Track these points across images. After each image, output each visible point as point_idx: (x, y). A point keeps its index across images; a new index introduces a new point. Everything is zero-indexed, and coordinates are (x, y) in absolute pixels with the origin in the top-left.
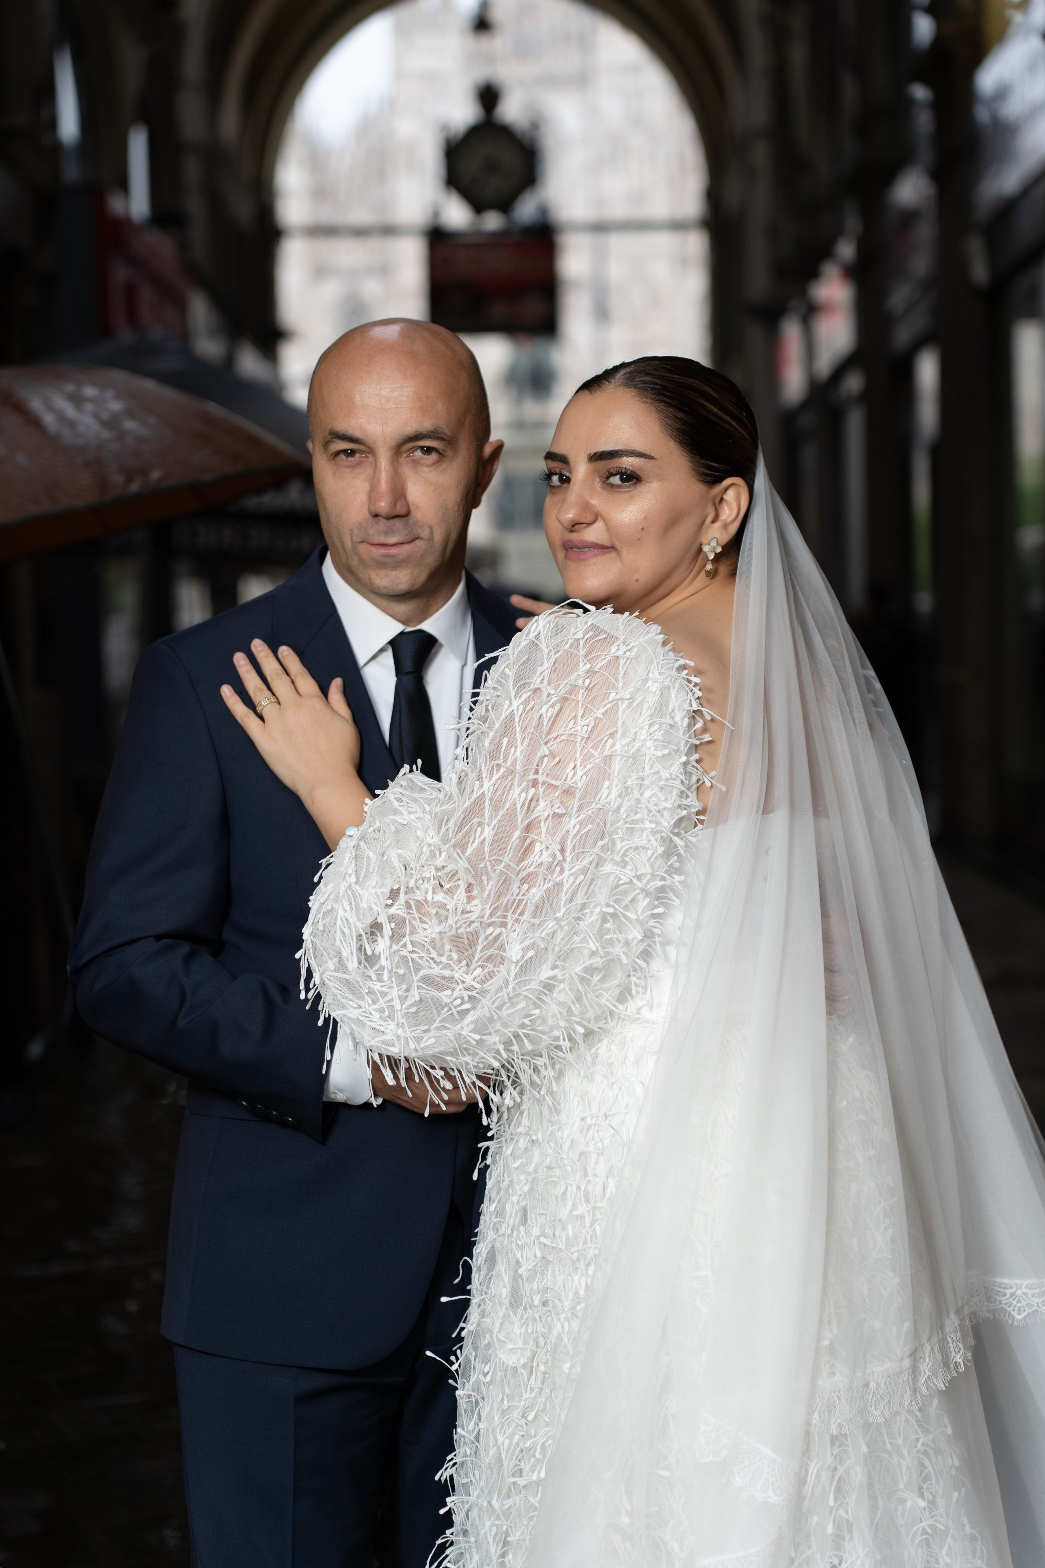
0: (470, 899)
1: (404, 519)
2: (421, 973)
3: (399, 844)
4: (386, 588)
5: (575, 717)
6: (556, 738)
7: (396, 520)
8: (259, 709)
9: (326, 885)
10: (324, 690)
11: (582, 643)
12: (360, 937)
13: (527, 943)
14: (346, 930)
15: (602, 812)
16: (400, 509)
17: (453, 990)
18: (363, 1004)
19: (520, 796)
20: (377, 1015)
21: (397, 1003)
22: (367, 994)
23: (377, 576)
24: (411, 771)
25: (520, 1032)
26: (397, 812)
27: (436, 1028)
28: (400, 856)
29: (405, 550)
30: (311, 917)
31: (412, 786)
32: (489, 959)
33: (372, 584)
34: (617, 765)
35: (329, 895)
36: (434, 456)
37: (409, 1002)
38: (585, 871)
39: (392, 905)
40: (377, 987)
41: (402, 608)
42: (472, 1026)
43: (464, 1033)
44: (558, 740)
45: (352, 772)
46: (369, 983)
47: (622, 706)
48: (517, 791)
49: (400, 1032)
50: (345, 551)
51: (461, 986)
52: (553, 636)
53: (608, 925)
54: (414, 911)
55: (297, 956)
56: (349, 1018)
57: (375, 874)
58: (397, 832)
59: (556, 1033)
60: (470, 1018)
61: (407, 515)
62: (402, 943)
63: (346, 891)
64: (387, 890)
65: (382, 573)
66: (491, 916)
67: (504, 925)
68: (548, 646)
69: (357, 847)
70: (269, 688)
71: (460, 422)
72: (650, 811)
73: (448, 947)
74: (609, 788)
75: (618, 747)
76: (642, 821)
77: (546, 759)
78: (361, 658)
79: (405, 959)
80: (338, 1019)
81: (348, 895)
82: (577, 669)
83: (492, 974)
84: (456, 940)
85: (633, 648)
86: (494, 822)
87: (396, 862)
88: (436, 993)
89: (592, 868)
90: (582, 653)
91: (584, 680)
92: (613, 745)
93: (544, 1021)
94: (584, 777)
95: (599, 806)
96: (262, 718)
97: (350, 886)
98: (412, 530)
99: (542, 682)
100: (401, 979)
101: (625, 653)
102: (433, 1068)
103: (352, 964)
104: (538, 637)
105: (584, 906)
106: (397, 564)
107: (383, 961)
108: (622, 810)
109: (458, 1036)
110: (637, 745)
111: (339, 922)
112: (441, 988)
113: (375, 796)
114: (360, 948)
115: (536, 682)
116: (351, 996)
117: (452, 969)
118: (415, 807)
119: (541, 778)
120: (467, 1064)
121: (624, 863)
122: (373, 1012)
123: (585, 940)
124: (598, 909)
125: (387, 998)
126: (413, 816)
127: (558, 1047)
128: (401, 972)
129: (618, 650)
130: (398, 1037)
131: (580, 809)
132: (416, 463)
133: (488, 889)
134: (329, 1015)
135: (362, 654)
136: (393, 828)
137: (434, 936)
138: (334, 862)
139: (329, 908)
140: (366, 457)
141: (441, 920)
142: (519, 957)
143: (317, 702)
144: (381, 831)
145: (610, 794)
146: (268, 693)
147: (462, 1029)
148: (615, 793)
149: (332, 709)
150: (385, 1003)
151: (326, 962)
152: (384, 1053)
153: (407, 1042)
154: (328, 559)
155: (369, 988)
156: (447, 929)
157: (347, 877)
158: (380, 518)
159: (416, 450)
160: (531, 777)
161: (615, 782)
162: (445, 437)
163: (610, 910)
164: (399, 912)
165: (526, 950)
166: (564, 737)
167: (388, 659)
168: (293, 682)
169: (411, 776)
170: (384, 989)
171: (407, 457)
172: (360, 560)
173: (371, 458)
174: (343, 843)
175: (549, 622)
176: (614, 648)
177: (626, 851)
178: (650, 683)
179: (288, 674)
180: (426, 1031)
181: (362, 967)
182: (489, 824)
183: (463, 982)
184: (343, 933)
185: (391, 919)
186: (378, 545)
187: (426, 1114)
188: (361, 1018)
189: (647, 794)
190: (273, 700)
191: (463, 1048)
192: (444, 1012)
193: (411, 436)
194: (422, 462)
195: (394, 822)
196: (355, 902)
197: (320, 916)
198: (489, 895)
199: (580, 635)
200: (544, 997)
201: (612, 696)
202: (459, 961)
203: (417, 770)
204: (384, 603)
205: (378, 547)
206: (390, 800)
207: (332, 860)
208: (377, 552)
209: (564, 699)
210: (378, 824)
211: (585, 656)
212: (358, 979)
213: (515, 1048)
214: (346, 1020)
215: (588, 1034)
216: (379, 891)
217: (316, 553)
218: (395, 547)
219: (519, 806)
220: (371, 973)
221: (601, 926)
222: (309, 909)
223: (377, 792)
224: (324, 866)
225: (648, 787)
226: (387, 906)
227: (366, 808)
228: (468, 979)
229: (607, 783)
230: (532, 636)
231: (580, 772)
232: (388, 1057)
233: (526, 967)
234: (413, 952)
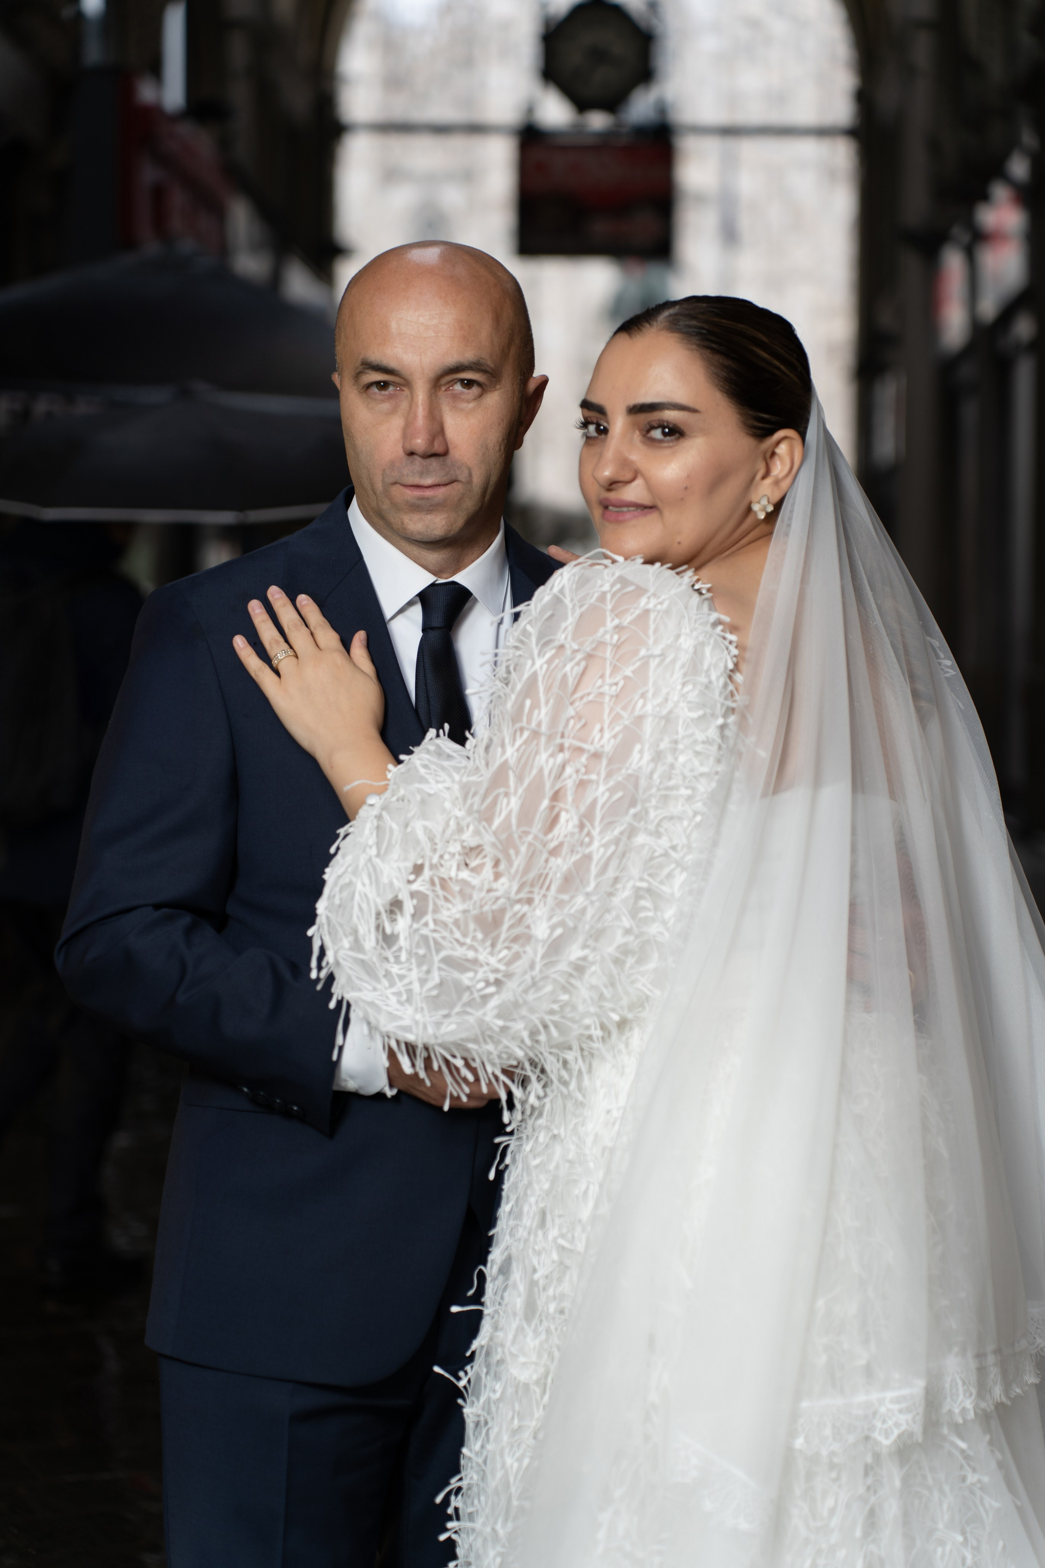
0: (497, 876)
1: (441, 458)
2: (443, 954)
3: (424, 816)
4: (420, 533)
5: (602, 676)
6: (582, 698)
7: (433, 459)
8: (275, 662)
9: (344, 856)
10: (346, 644)
11: (609, 596)
12: (378, 914)
13: (555, 920)
14: (365, 906)
15: (634, 779)
16: (438, 447)
17: (476, 972)
18: (379, 986)
19: (547, 761)
20: (393, 1000)
21: (416, 987)
22: (385, 976)
23: (411, 520)
24: (438, 736)
25: (548, 1018)
26: (423, 780)
27: (458, 1014)
28: (425, 828)
29: (441, 492)
30: (327, 891)
31: (439, 753)
32: (515, 939)
33: (405, 529)
34: (648, 727)
35: (347, 868)
36: (475, 390)
37: (430, 984)
38: (617, 841)
39: (414, 881)
40: (395, 969)
41: (434, 557)
42: (495, 1012)
43: (488, 1018)
44: (585, 700)
45: (375, 734)
46: (388, 966)
47: (653, 663)
48: (543, 756)
49: (418, 1017)
50: (375, 493)
51: (486, 968)
52: (577, 589)
53: (643, 903)
54: (438, 888)
55: (310, 933)
56: (364, 1001)
57: (398, 847)
58: (423, 802)
59: (587, 1021)
60: (494, 1002)
61: (446, 453)
62: (423, 921)
63: (366, 864)
64: (409, 865)
65: (416, 517)
66: (519, 891)
67: (530, 901)
68: (572, 600)
69: (379, 817)
70: (286, 641)
71: (504, 354)
72: (684, 777)
73: (472, 926)
74: (641, 752)
75: (649, 708)
76: (676, 788)
77: (572, 722)
78: (388, 611)
79: (425, 938)
80: (352, 1002)
81: (368, 869)
82: (604, 624)
83: (517, 957)
84: (480, 920)
85: (664, 600)
86: (520, 791)
87: (421, 835)
88: (456, 975)
89: (624, 838)
90: (609, 606)
91: (612, 637)
92: (644, 705)
93: (574, 1008)
94: (612, 741)
95: (630, 771)
96: (277, 672)
97: (370, 860)
98: (449, 471)
99: (566, 638)
100: (422, 960)
101: (655, 606)
102: (454, 1056)
103: (370, 941)
104: (561, 591)
105: (616, 880)
106: (432, 507)
107: (402, 942)
108: (656, 776)
109: (481, 1022)
110: (670, 705)
111: (357, 897)
112: (463, 969)
113: (400, 762)
114: (379, 927)
115: (561, 637)
116: (365, 977)
117: (476, 950)
118: (443, 776)
119: (567, 743)
120: (489, 1053)
121: (658, 834)
122: (391, 996)
123: (618, 918)
124: (630, 884)
125: (406, 981)
126: (440, 786)
127: (590, 1037)
128: (422, 952)
129: (648, 603)
130: (417, 1023)
131: (609, 775)
132: (455, 397)
133: (516, 864)
134: (343, 998)
135: (389, 607)
136: (418, 797)
137: (458, 916)
138: (353, 832)
139: (347, 880)
140: (402, 390)
141: (465, 896)
142: (546, 936)
143: (337, 656)
144: (406, 801)
145: (641, 758)
146: (286, 646)
147: (485, 1014)
148: (647, 757)
149: (354, 664)
150: (404, 986)
151: (341, 940)
152: (401, 1039)
153: (425, 1027)
154: (354, 502)
155: (386, 971)
156: (471, 908)
157: (368, 850)
158: (416, 457)
159: (456, 383)
160: (558, 741)
161: (647, 746)
162: (488, 369)
163: (644, 885)
164: (422, 889)
165: (553, 928)
166: (591, 698)
167: (417, 612)
168: (312, 634)
169: (438, 741)
170: (402, 972)
171: (446, 390)
172: (392, 503)
173: (407, 392)
174: (363, 812)
175: (574, 575)
176: (643, 601)
177: (661, 821)
178: (682, 639)
179: (307, 626)
180: (446, 1016)
181: (379, 948)
182: (515, 793)
183: (488, 964)
184: (361, 909)
185: (413, 895)
186: (412, 486)
187: (446, 1108)
188: (377, 1002)
189: (682, 759)
190: (290, 653)
191: (486, 1034)
192: (466, 997)
193: (451, 367)
194: (462, 397)
195: (419, 791)
196: (375, 876)
197: (337, 889)
198: (517, 871)
199: (606, 587)
200: (573, 981)
201: (643, 652)
202: (483, 941)
203: (444, 735)
204: (415, 550)
205: (412, 488)
206: (415, 768)
207: (351, 830)
208: (411, 495)
209: (589, 657)
210: (402, 792)
211: (612, 610)
212: (375, 959)
213: (542, 1037)
214: (361, 1004)
215: (622, 1024)
216: (402, 865)
217: (341, 496)
218: (430, 489)
219: (546, 772)
220: (389, 954)
221: (636, 902)
222: (323, 882)
223: (402, 757)
224: (342, 836)
225: (682, 752)
226: (409, 882)
227: (389, 776)
228: (493, 961)
229: (638, 747)
230: (556, 590)
231: (607, 735)
232: (406, 1044)
233: (555, 947)
234: (435, 931)
